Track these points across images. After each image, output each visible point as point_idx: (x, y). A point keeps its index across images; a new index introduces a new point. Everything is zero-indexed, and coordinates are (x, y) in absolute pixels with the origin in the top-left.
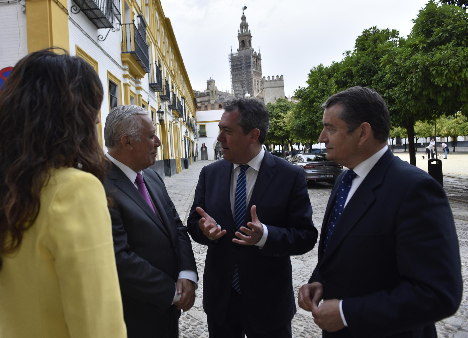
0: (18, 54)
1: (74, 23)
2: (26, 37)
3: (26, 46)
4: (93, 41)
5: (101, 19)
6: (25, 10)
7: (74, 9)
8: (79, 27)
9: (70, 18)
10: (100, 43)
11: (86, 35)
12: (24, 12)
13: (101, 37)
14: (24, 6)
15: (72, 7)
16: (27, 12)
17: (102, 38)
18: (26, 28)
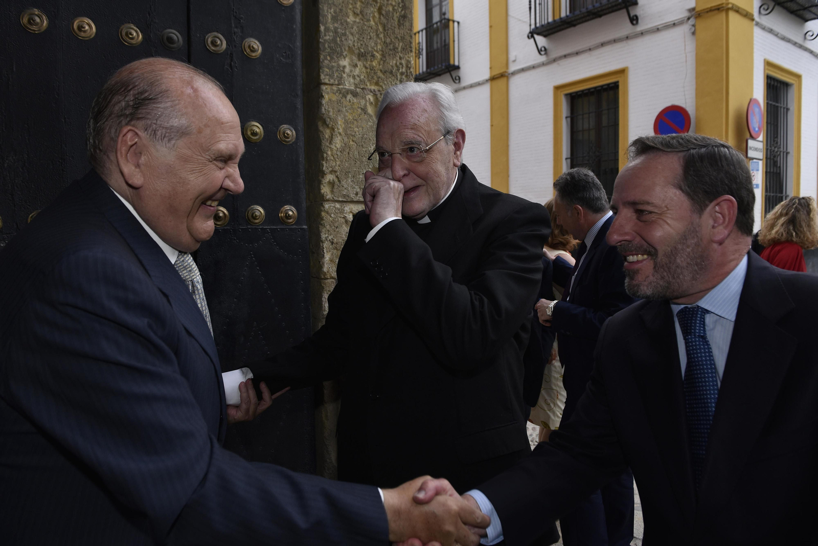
0: (684, 87)
1: (764, 28)
2: (694, 66)
3: (694, 75)
4: (795, 44)
5: (810, 9)
6: (695, 30)
7: (764, 9)
8: (771, 31)
9: (757, 24)
10: (809, 45)
11: (784, 39)
12: (694, 33)
13: (810, 33)
14: (694, 26)
15: (760, 7)
16: (698, 32)
17: (812, 36)
18: (694, 54)
